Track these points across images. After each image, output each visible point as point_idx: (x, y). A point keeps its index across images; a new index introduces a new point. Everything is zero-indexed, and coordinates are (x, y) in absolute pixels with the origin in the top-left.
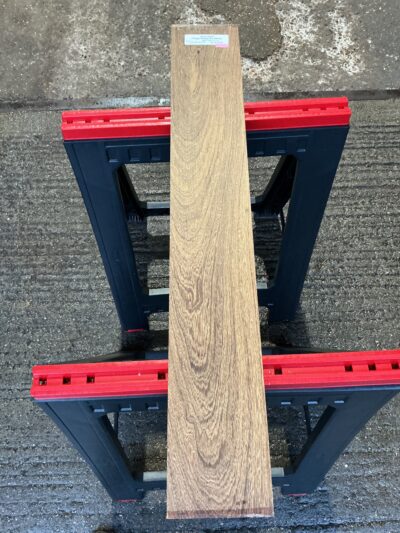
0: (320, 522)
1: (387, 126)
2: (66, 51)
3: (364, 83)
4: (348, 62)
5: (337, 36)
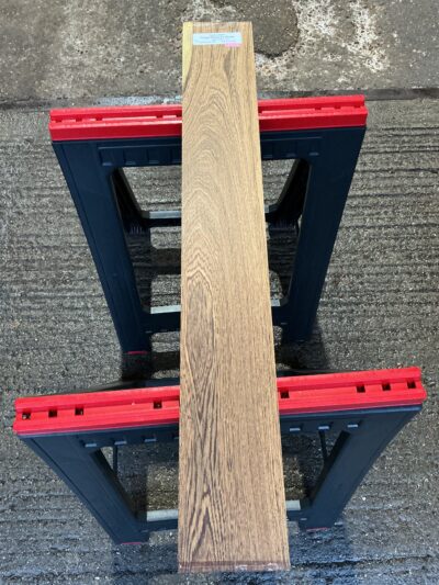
1: (413, 129)
2: (61, 46)
4: (371, 59)
5: (360, 30)
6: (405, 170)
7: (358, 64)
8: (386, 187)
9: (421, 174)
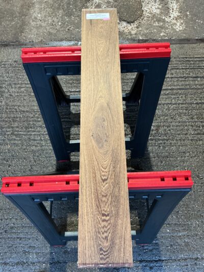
0: (154, 259)
1: (196, 58)
2: (31, 17)
3: (185, 35)
4: (176, 24)
5: (171, 10)
6: (192, 77)
7: (170, 27)
8: (182, 85)
9: (199, 79)
